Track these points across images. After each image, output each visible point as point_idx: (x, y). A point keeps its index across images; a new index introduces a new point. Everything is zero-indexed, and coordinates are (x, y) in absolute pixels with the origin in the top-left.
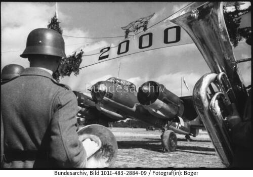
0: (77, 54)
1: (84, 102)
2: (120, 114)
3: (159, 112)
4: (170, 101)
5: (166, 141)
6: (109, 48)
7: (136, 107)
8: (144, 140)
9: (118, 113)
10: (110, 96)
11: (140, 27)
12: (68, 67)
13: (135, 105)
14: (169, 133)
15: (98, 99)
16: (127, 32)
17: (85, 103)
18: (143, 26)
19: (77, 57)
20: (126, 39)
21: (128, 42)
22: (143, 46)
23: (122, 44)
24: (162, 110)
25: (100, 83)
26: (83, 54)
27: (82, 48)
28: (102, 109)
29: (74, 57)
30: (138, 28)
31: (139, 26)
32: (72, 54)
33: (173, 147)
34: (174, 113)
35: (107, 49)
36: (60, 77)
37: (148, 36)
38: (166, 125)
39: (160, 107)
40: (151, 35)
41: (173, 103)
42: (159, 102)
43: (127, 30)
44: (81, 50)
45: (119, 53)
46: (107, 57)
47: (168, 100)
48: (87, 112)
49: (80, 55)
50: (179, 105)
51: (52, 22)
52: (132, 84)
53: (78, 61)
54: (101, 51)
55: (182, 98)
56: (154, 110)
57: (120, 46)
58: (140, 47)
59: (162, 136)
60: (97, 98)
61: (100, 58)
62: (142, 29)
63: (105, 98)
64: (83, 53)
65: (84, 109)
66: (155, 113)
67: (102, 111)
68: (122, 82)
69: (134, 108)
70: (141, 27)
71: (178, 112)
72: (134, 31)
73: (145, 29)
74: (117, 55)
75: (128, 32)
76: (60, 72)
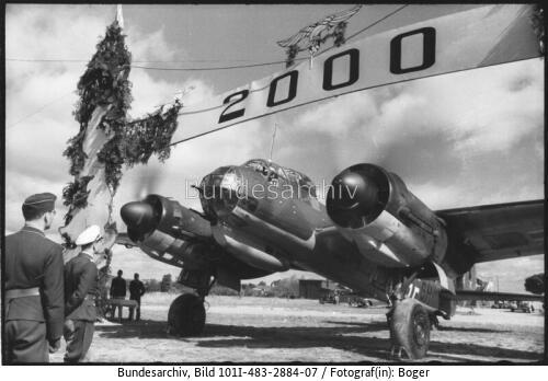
0: (165, 111)
1: (181, 223)
2: (275, 256)
3: (384, 249)
4: (415, 219)
5: (403, 327)
6: (245, 94)
7: (317, 238)
8: (323, 325)
9: (268, 251)
10: (251, 205)
11: (325, 39)
12: (142, 142)
13: (314, 232)
14: (410, 308)
15: (219, 213)
16: (293, 52)
17: (183, 227)
18: (335, 34)
19: (164, 118)
20: (291, 69)
21: (294, 75)
22: (334, 83)
23: (279, 82)
24: (393, 242)
25: (224, 170)
26: (181, 111)
27: (180, 97)
28: (229, 239)
29: (157, 116)
30: (319, 42)
31: (323, 36)
32: (152, 111)
33: (419, 346)
34: (423, 252)
35: (240, 96)
36: (123, 166)
37: (348, 56)
38: (400, 286)
39: (390, 234)
40: (354, 54)
41: (423, 225)
42: (388, 221)
43: (291, 47)
44: (177, 101)
45: (271, 103)
46: (240, 113)
47: (410, 215)
48: (189, 251)
49: (173, 113)
50: (436, 232)
51: (107, 37)
52: (306, 179)
53: (168, 127)
54: (227, 101)
55: (441, 214)
56: (372, 243)
57: (273, 85)
58: (327, 85)
59: (390, 315)
60: (215, 208)
61: (223, 119)
62: (331, 41)
63: (238, 210)
64: (179, 107)
65: (180, 243)
66: (375, 251)
67: (228, 245)
68: (280, 172)
69: (312, 241)
70: (328, 36)
71: (433, 250)
72: (310, 49)
73: (340, 40)
74: (265, 109)
75: (295, 52)
76: (122, 155)
